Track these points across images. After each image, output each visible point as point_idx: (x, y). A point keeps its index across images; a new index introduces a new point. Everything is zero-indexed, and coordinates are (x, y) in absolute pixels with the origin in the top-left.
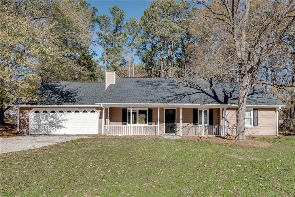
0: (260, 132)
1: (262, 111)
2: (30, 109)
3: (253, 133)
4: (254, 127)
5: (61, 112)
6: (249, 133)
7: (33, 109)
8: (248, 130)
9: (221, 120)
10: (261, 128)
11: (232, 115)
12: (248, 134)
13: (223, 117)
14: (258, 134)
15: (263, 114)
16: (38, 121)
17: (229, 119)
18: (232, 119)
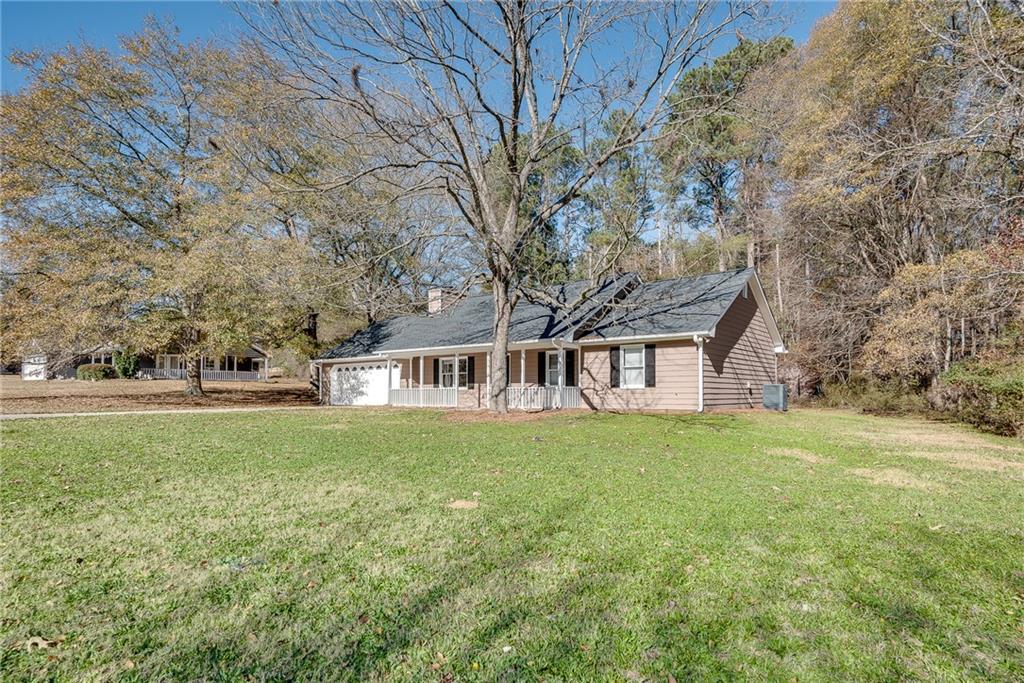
0: (662, 402)
1: (666, 350)
2: (331, 365)
3: (647, 405)
4: (648, 389)
5: (363, 368)
6: (637, 404)
7: (335, 366)
8: (637, 396)
9: (580, 375)
10: (663, 391)
11: (603, 363)
12: (636, 407)
13: (583, 369)
14: (658, 407)
15: (668, 357)
16: (341, 383)
17: (597, 371)
18: (602, 370)
